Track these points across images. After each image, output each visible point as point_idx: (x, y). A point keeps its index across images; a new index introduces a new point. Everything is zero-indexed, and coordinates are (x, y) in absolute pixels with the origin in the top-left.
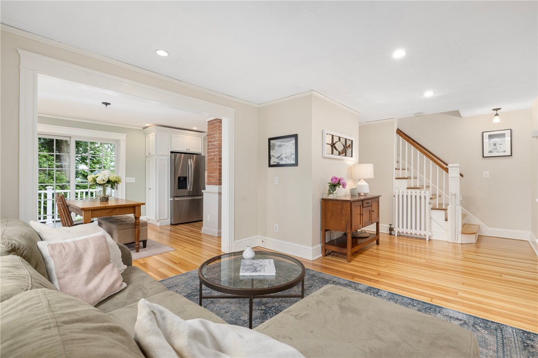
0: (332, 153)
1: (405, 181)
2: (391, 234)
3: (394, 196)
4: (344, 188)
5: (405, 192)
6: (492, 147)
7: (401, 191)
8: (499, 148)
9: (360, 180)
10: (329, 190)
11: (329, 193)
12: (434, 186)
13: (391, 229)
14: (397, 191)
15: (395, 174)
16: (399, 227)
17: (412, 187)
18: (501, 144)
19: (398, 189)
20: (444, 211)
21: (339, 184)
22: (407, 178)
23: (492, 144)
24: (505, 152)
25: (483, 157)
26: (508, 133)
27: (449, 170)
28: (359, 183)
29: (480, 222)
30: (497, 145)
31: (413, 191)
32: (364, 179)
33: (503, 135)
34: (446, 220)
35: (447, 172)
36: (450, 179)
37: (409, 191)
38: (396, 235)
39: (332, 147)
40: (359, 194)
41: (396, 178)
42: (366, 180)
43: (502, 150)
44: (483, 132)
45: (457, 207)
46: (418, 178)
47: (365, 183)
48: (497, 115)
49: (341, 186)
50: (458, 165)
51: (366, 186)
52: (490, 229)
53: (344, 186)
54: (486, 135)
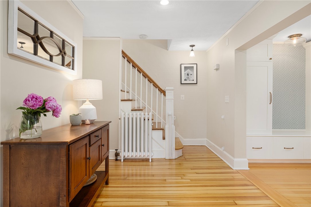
0: (36, 53)
1: (130, 102)
2: (117, 160)
3: (120, 119)
4: (56, 116)
5: (131, 114)
6: (186, 76)
7: (127, 114)
8: (190, 78)
9: (84, 102)
10: (23, 123)
11: (24, 128)
12: (149, 107)
13: (117, 155)
14: (123, 114)
15: (121, 96)
16: (124, 151)
17: (136, 108)
18: (191, 75)
19: (123, 112)
20: (162, 130)
21: (44, 109)
22: (131, 100)
23: (186, 74)
24: (193, 80)
25: (181, 84)
26: (195, 66)
27: (166, 93)
28: (84, 106)
29: (179, 135)
30: (189, 75)
31: (138, 113)
32: (90, 101)
33: (192, 68)
34: (164, 138)
35: (165, 95)
36: (167, 100)
37: (134, 113)
38: (122, 161)
39: (34, 42)
40: (84, 123)
41: (122, 100)
42: (93, 102)
43: (192, 79)
44: (181, 64)
45: (172, 126)
46: (136, 100)
47: (91, 106)
48: (192, 50)
49: (49, 114)
50: (172, 88)
51: (93, 109)
52: (185, 140)
53: (56, 112)
54: (183, 66)
